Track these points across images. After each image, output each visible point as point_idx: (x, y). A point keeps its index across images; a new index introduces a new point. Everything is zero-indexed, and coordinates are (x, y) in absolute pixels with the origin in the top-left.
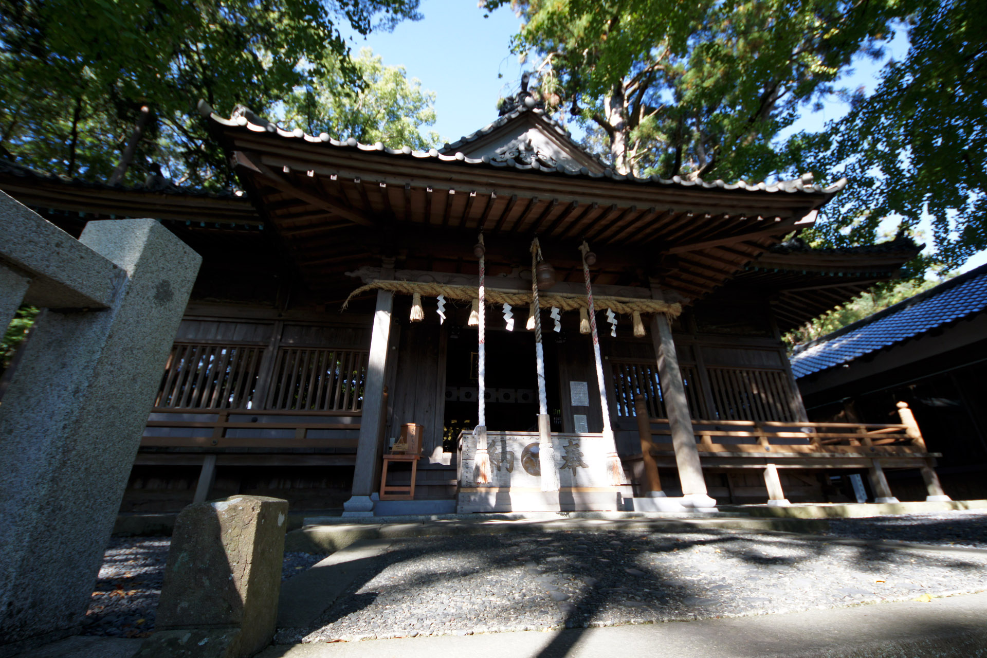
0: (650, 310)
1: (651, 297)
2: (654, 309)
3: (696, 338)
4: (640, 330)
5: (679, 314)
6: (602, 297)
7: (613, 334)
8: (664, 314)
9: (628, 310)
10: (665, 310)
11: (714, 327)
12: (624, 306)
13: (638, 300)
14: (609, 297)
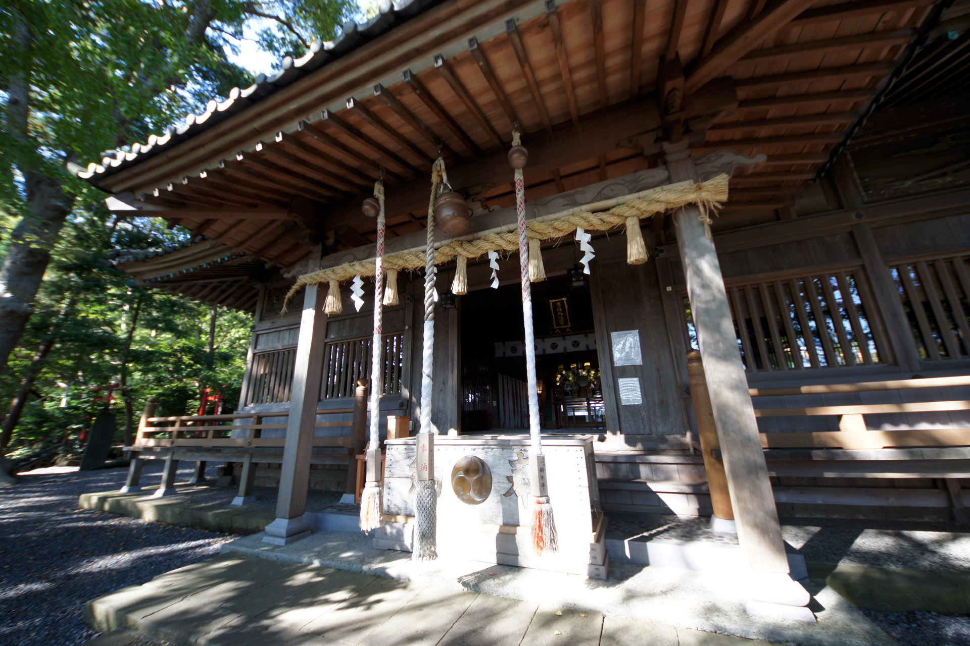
0: (661, 208)
1: (669, 180)
2: (668, 203)
3: (859, 216)
4: (636, 251)
5: (724, 197)
6: (565, 213)
7: (587, 271)
8: (692, 206)
9: (616, 221)
10: (691, 197)
11: (909, 183)
12: (604, 216)
13: (636, 195)
14: (576, 209)
